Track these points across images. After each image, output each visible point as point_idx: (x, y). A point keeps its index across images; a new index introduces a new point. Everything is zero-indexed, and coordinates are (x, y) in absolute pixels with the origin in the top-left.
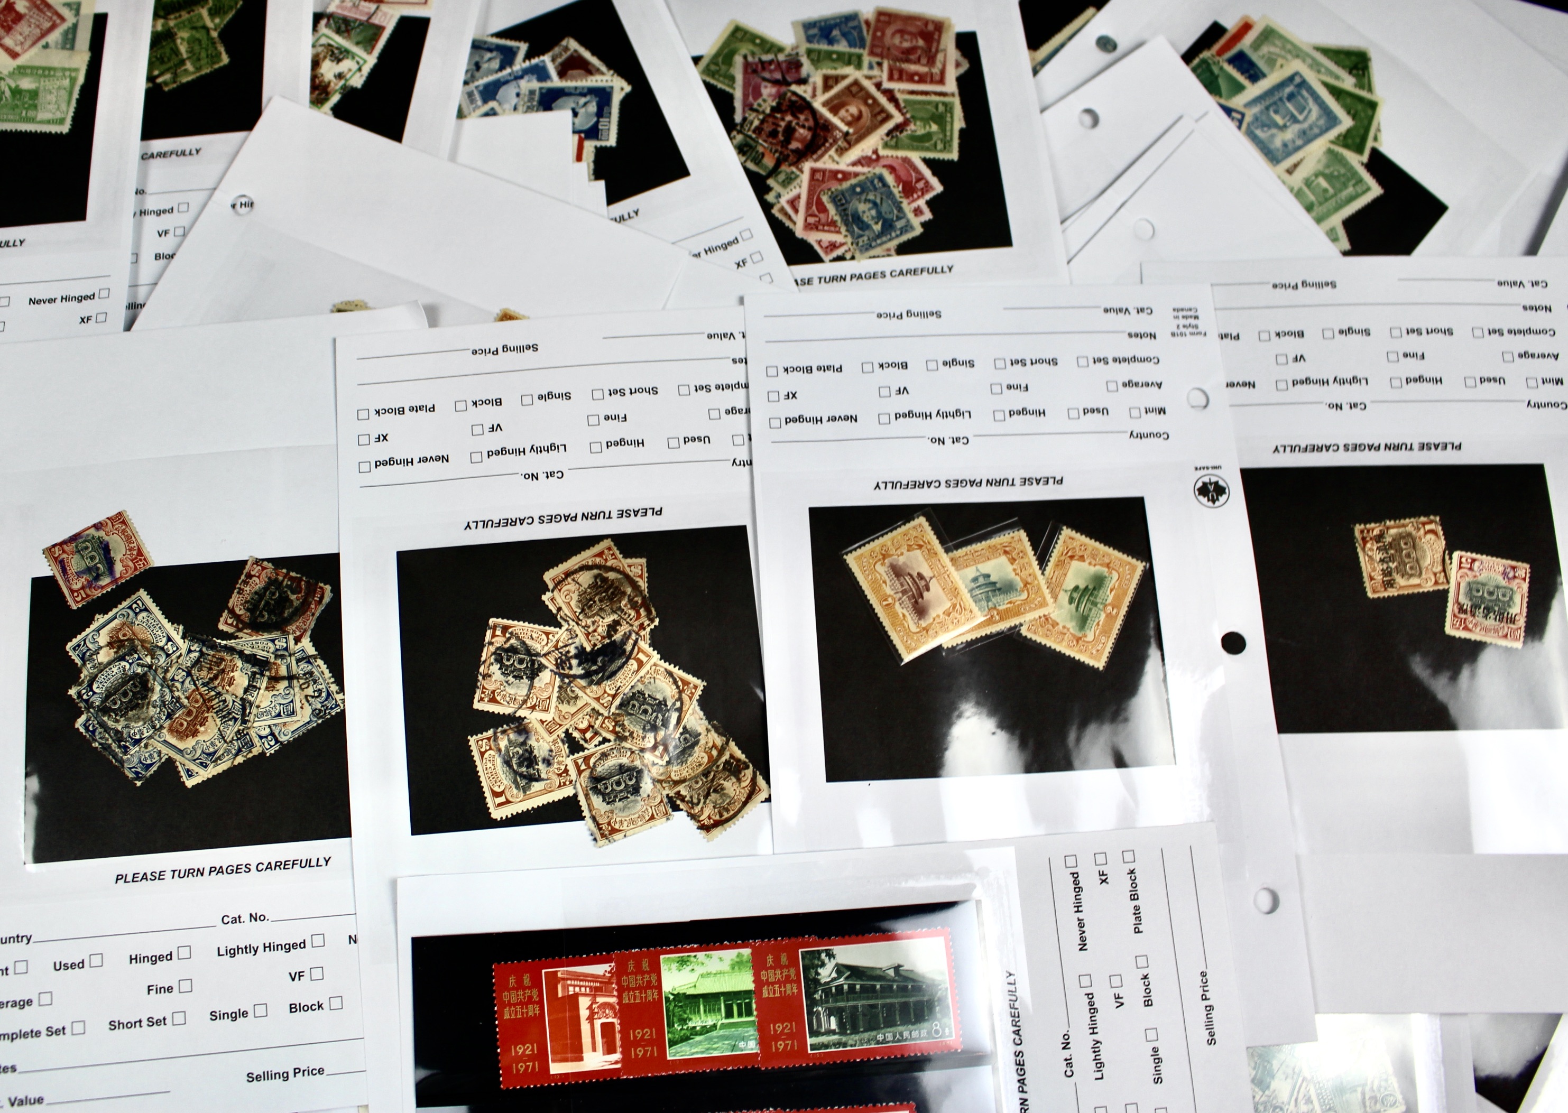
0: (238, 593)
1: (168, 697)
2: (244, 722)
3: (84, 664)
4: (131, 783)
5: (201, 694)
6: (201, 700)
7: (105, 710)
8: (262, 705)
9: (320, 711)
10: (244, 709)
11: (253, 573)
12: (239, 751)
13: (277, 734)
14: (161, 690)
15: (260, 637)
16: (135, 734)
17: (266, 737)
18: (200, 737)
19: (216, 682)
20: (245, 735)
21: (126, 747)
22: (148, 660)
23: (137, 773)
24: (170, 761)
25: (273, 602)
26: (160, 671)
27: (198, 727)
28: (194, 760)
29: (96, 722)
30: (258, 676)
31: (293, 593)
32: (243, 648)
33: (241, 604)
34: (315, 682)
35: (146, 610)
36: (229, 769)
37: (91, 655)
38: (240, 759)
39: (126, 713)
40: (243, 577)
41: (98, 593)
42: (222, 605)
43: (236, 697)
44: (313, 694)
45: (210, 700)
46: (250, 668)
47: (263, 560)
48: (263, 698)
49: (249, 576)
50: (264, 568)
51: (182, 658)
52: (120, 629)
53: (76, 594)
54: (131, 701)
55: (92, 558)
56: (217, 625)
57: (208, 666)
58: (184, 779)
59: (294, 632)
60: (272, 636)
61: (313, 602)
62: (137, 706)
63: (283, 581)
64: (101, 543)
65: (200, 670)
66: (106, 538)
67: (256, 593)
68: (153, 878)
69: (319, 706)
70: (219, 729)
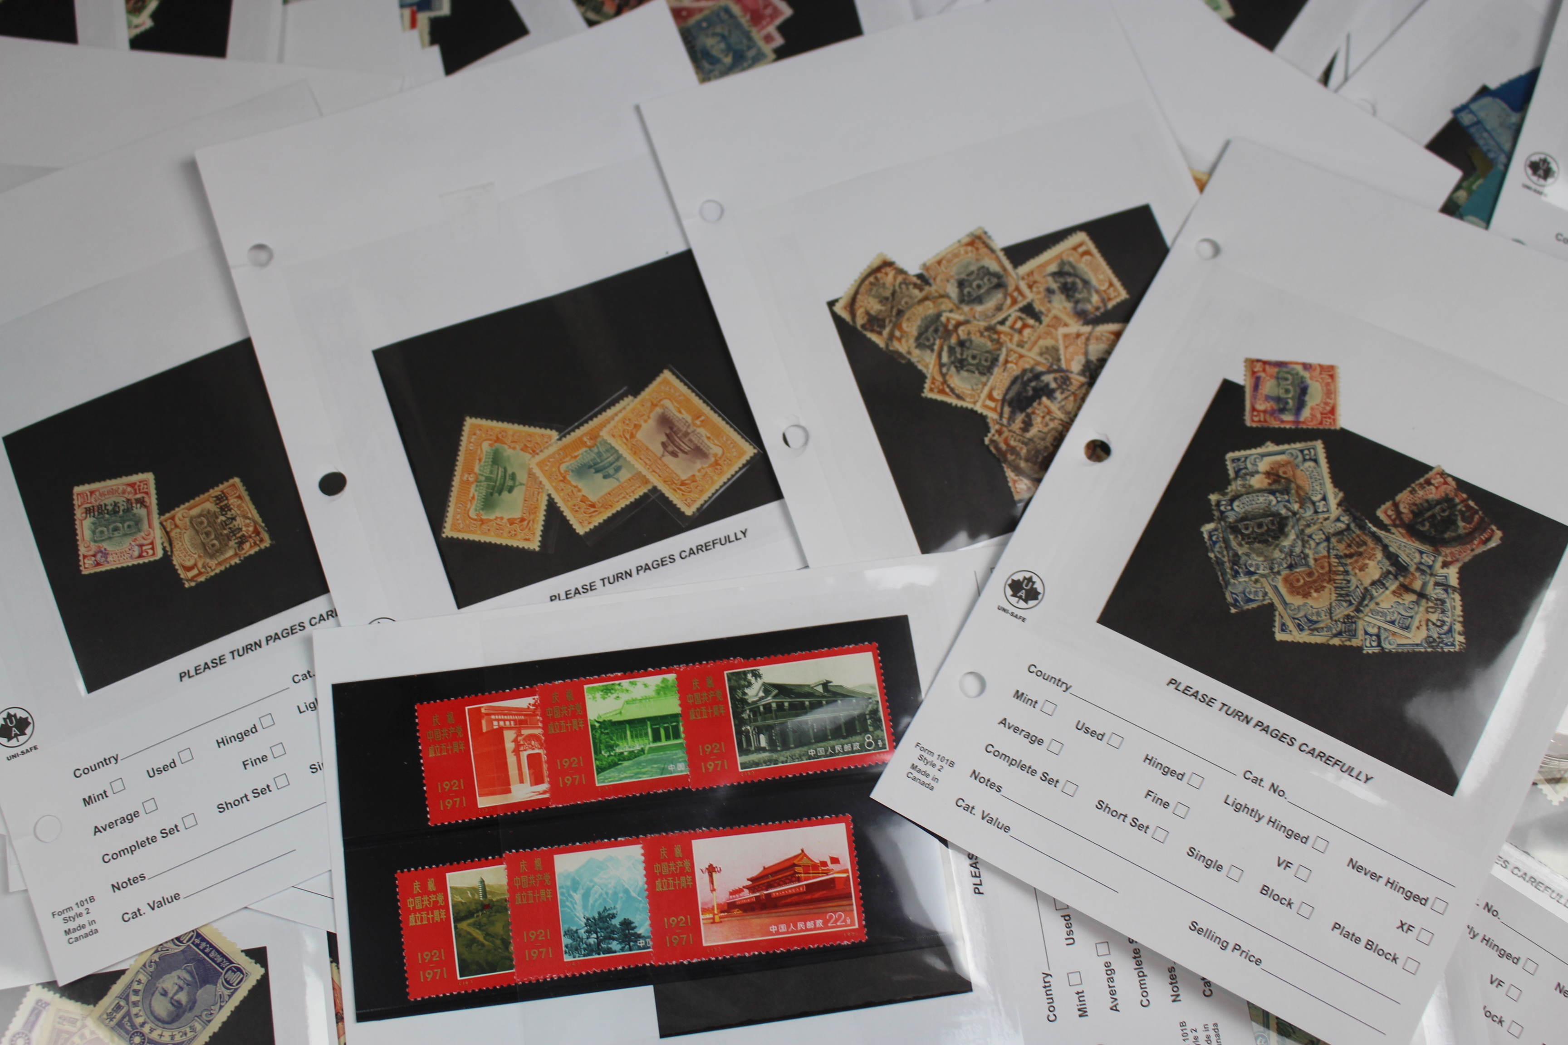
0: (1411, 492)
1: (1298, 550)
2: (1358, 610)
3: (1236, 478)
4: (1227, 606)
5: (1330, 564)
6: (1327, 569)
7: (1234, 529)
8: (1383, 605)
9: (1434, 640)
10: (1363, 598)
11: (1433, 481)
12: (1339, 634)
13: (1382, 638)
14: (1294, 540)
15: (1410, 543)
16: (1251, 565)
17: (1371, 635)
18: (1310, 601)
19: (1349, 561)
20: (1352, 622)
21: (1237, 573)
22: (1296, 507)
23: (1236, 600)
24: (1271, 607)
25: (1439, 518)
26: (1303, 522)
27: (1312, 591)
28: (1294, 618)
29: (1221, 535)
30: (1391, 576)
31: (1463, 520)
32: (1389, 544)
33: (1408, 504)
34: (1443, 612)
35: (1315, 461)
36: (1322, 645)
37: (1246, 474)
38: (1336, 641)
39: (1252, 543)
40: (1422, 480)
41: (1275, 424)
42: (1390, 494)
43: (1362, 584)
44: (1435, 621)
45: (1336, 573)
46: (1387, 565)
47: (1449, 476)
48: (1386, 599)
49: (1428, 482)
50: (1446, 483)
51: (1328, 522)
52: (1283, 466)
53: (1255, 413)
54: (1262, 534)
55: (1287, 391)
56: (1376, 510)
57: (1349, 542)
58: (1277, 629)
59: (1446, 556)
60: (1423, 548)
61: (1478, 539)
62: (1265, 542)
63: (1458, 504)
64: (1302, 382)
65: (1339, 541)
66: (1309, 381)
67: (1428, 501)
68: (1202, 700)
69: (1435, 636)
70: (1331, 604)
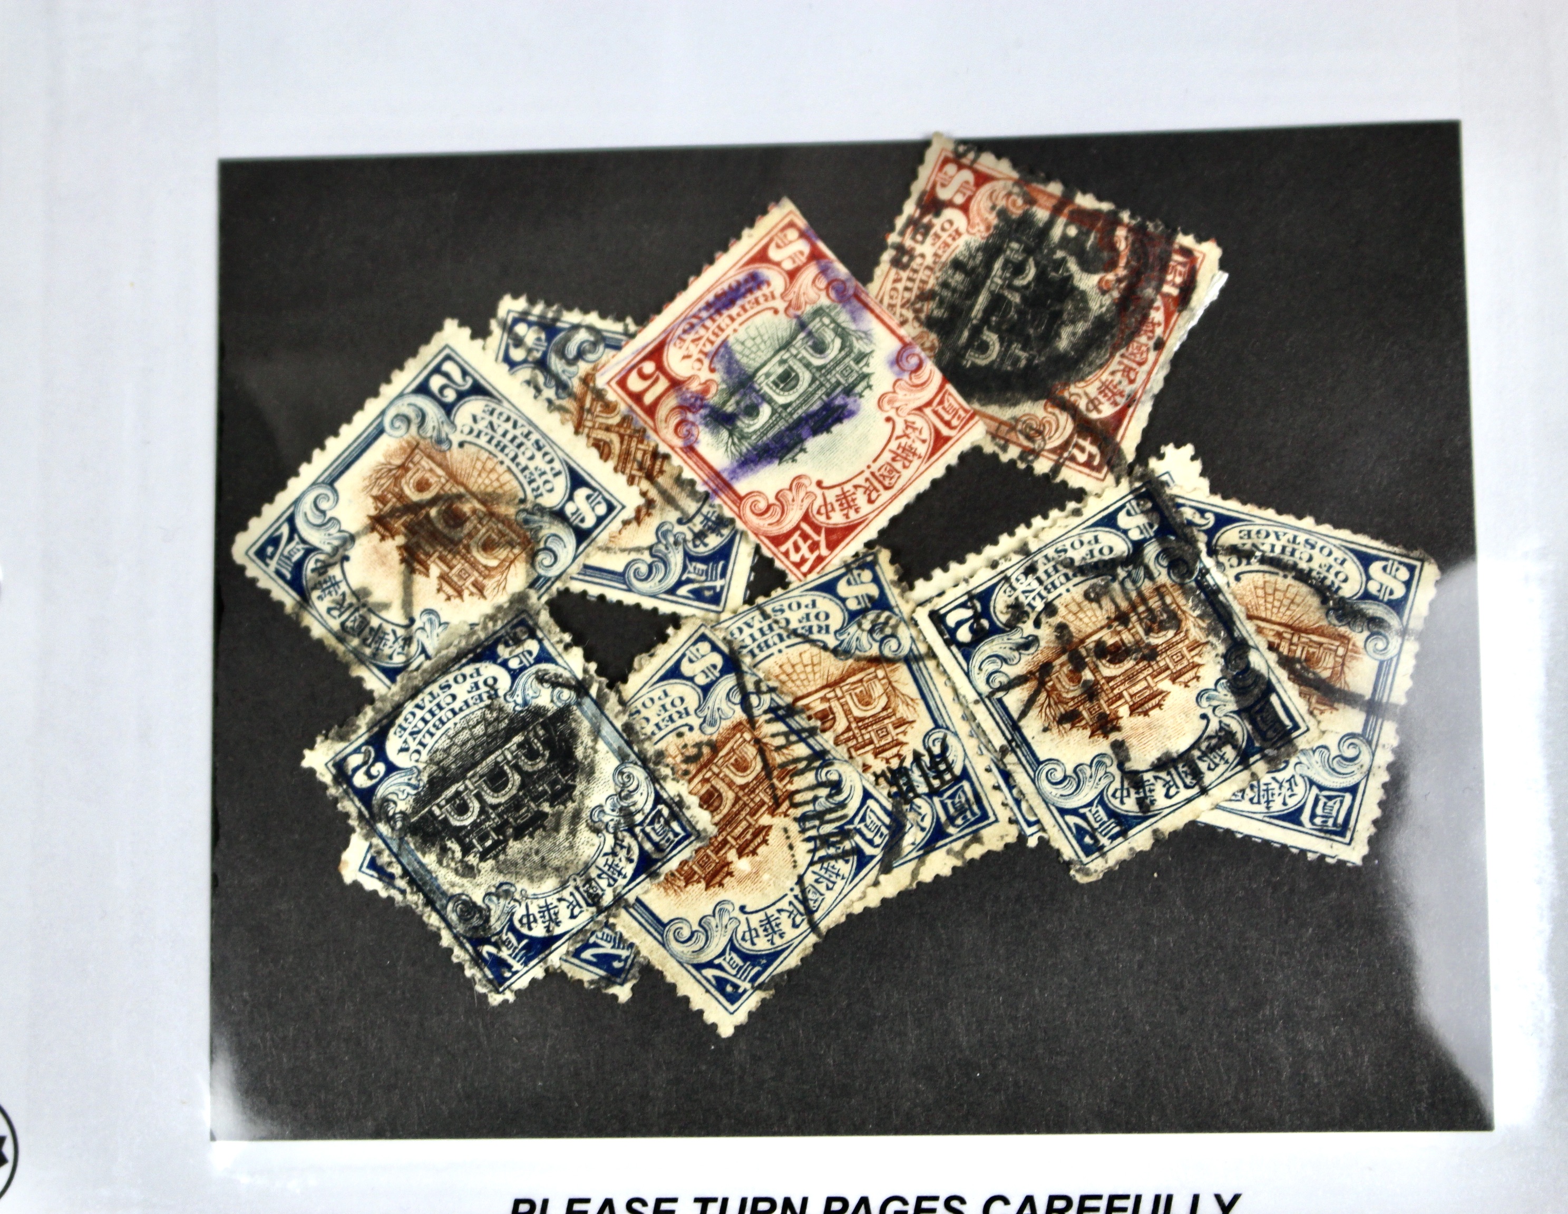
1: (641, 798)
6: (758, 765)
7: (428, 831)
11: (943, 194)
14: (618, 771)
25: (1016, 298)
31: (1088, 266)
37: (323, 569)
39: (499, 846)
40: (910, 208)
45: (790, 770)
47: (981, 146)
49: (931, 205)
50: (982, 179)
54: (515, 804)
61: (1159, 303)
62: (537, 821)
63: (1050, 224)
67: (957, 265)
70: (800, 880)
